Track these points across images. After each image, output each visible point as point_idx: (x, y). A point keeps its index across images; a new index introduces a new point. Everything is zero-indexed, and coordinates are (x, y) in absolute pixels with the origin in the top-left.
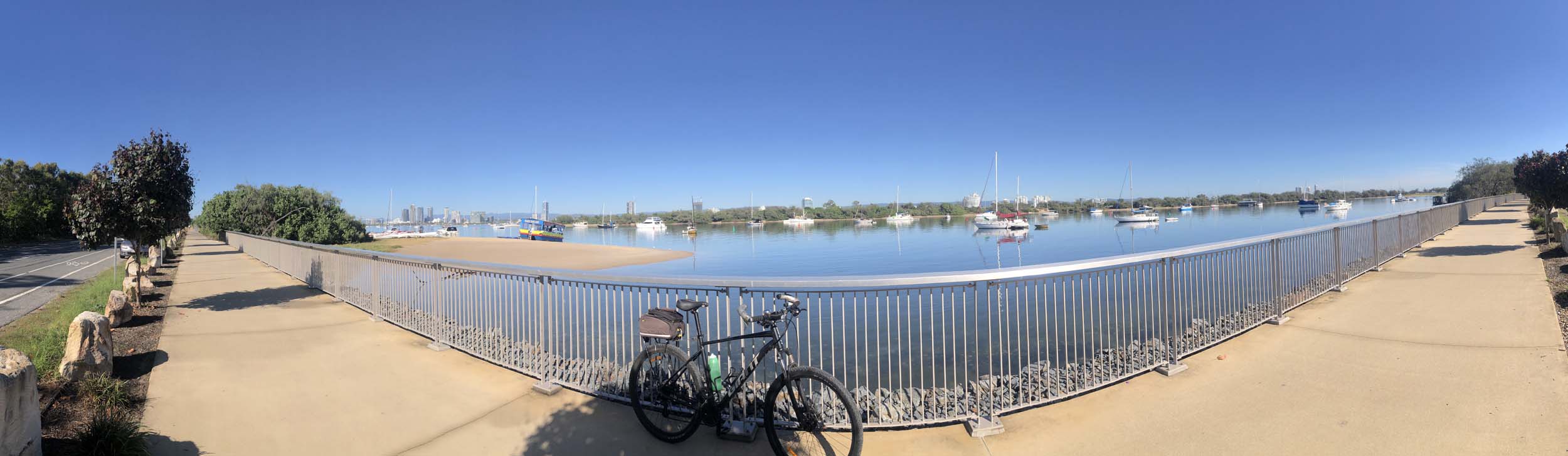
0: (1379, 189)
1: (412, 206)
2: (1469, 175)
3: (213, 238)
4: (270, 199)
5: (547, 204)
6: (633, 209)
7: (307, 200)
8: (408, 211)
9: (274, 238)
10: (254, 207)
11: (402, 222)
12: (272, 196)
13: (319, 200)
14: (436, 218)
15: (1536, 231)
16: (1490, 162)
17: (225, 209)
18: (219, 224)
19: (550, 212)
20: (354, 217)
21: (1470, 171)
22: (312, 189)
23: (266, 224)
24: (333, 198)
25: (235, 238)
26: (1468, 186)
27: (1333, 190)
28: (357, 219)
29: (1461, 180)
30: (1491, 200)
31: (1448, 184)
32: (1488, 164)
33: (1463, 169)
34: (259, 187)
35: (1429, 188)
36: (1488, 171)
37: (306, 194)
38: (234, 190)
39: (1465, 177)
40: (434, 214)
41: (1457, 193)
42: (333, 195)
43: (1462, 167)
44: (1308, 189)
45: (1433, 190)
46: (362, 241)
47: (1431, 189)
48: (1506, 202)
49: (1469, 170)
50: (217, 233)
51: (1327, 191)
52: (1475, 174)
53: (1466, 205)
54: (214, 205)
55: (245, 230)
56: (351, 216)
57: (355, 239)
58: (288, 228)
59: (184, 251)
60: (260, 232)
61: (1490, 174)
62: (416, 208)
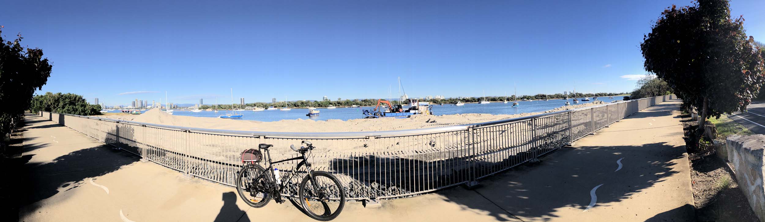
0: (604, 93)
1: (136, 100)
5: (202, 100)
7: (73, 98)
11: (132, 107)
13: (77, 98)
19: (203, 103)
21: (644, 84)
40: (148, 104)
44: (569, 91)
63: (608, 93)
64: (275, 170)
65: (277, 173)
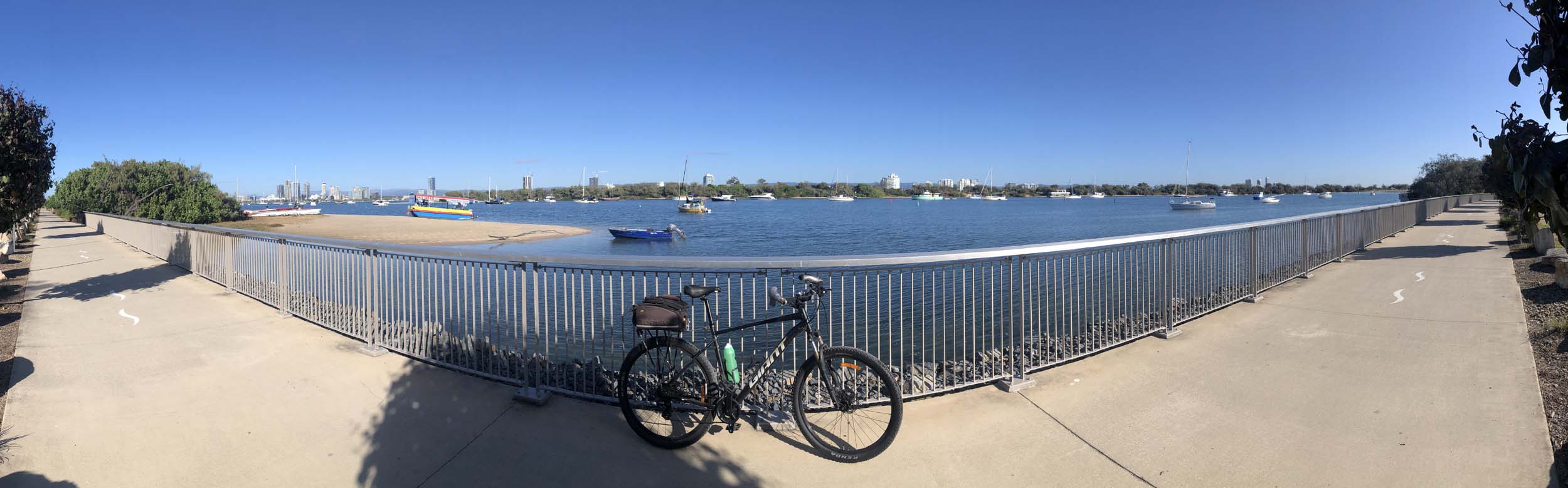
1: (287, 183)
2: (1432, 172)
3: (71, 220)
4: (133, 176)
5: (434, 179)
6: (530, 184)
7: (175, 176)
8: (283, 187)
9: (137, 218)
10: (114, 186)
11: (278, 199)
12: (135, 172)
13: (186, 177)
14: (314, 195)
15: (1508, 232)
16: (1455, 159)
17: (83, 189)
18: (76, 204)
19: (437, 188)
20: (227, 194)
21: (1434, 168)
22: (178, 164)
23: (129, 203)
24: (202, 175)
25: (92, 220)
26: (1432, 184)
27: (1285, 184)
28: (230, 195)
29: (1423, 177)
30: (1452, 199)
31: (1410, 182)
32: (1454, 161)
33: (1427, 165)
34: (120, 163)
35: (1388, 184)
36: (1453, 169)
37: (171, 170)
38: (90, 168)
39: (1428, 175)
40: (311, 190)
41: (1419, 191)
42: (202, 170)
43: (1426, 163)
44: (1258, 182)
45: (1393, 186)
46: (234, 220)
47: (1390, 185)
48: (1470, 202)
49: (1432, 166)
50: (74, 214)
51: (1279, 185)
52: (1438, 171)
53: (1427, 204)
54: (70, 183)
55: (106, 210)
56: (223, 192)
57: (226, 219)
58: (154, 209)
59: (37, 233)
60: (123, 213)
61: (1454, 171)
62: (292, 183)
63: (1344, 185)
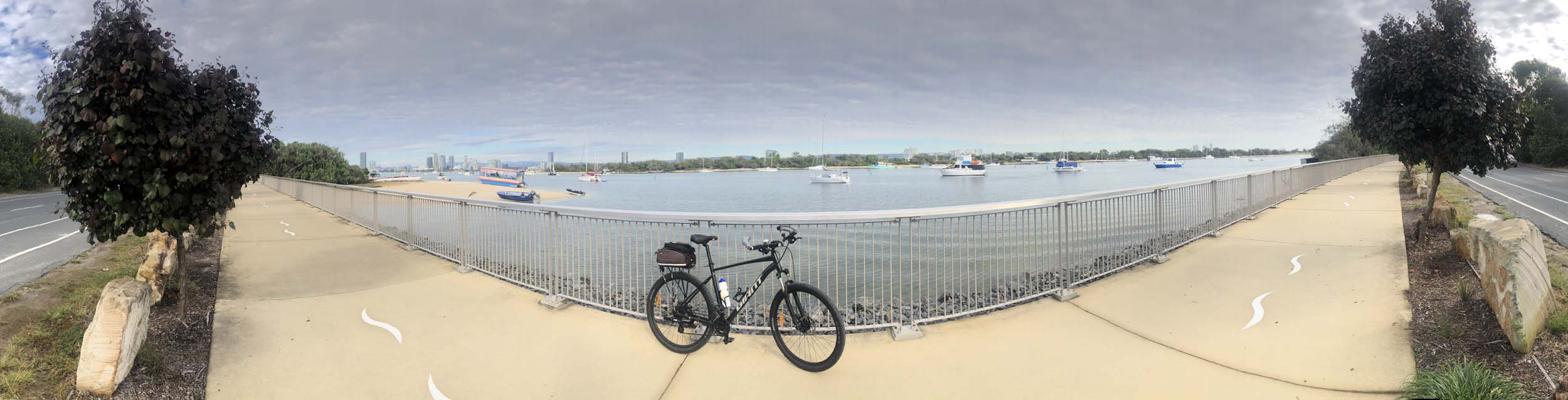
0: (1263, 149)
8: (431, 159)
11: (427, 169)
14: (457, 166)
19: (555, 161)
26: (1333, 146)
29: (1327, 138)
33: (1329, 128)
39: (1332, 138)
47: (1299, 148)
64: (720, 282)
65: (724, 288)
